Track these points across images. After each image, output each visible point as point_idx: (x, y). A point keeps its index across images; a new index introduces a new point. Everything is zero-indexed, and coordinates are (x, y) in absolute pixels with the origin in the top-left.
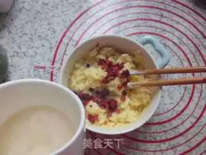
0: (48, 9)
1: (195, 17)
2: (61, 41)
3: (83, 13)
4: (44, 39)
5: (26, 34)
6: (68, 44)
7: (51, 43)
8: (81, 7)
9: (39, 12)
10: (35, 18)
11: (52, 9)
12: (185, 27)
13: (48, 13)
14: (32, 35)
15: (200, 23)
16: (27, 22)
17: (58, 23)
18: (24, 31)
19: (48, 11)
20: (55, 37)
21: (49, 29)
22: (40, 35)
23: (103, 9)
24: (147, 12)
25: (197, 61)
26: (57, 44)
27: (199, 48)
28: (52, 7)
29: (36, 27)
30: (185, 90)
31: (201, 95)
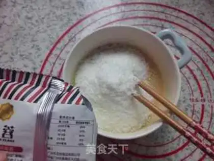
0: (32, 24)
1: (201, 27)
2: (46, 60)
3: (72, 27)
4: (26, 58)
5: (6, 54)
6: (54, 64)
7: (34, 63)
8: (70, 20)
9: (21, 27)
10: (17, 35)
11: (36, 24)
12: (191, 40)
13: (32, 28)
14: (12, 54)
15: (208, 35)
16: (8, 39)
17: (44, 39)
18: (3, 50)
19: (33, 26)
20: (39, 55)
21: (33, 47)
22: (22, 53)
23: (95, 22)
24: (146, 23)
25: (205, 79)
26: (42, 64)
27: (207, 63)
28: (37, 21)
29: (17, 45)
30: (193, 114)
31: (211, 118)
